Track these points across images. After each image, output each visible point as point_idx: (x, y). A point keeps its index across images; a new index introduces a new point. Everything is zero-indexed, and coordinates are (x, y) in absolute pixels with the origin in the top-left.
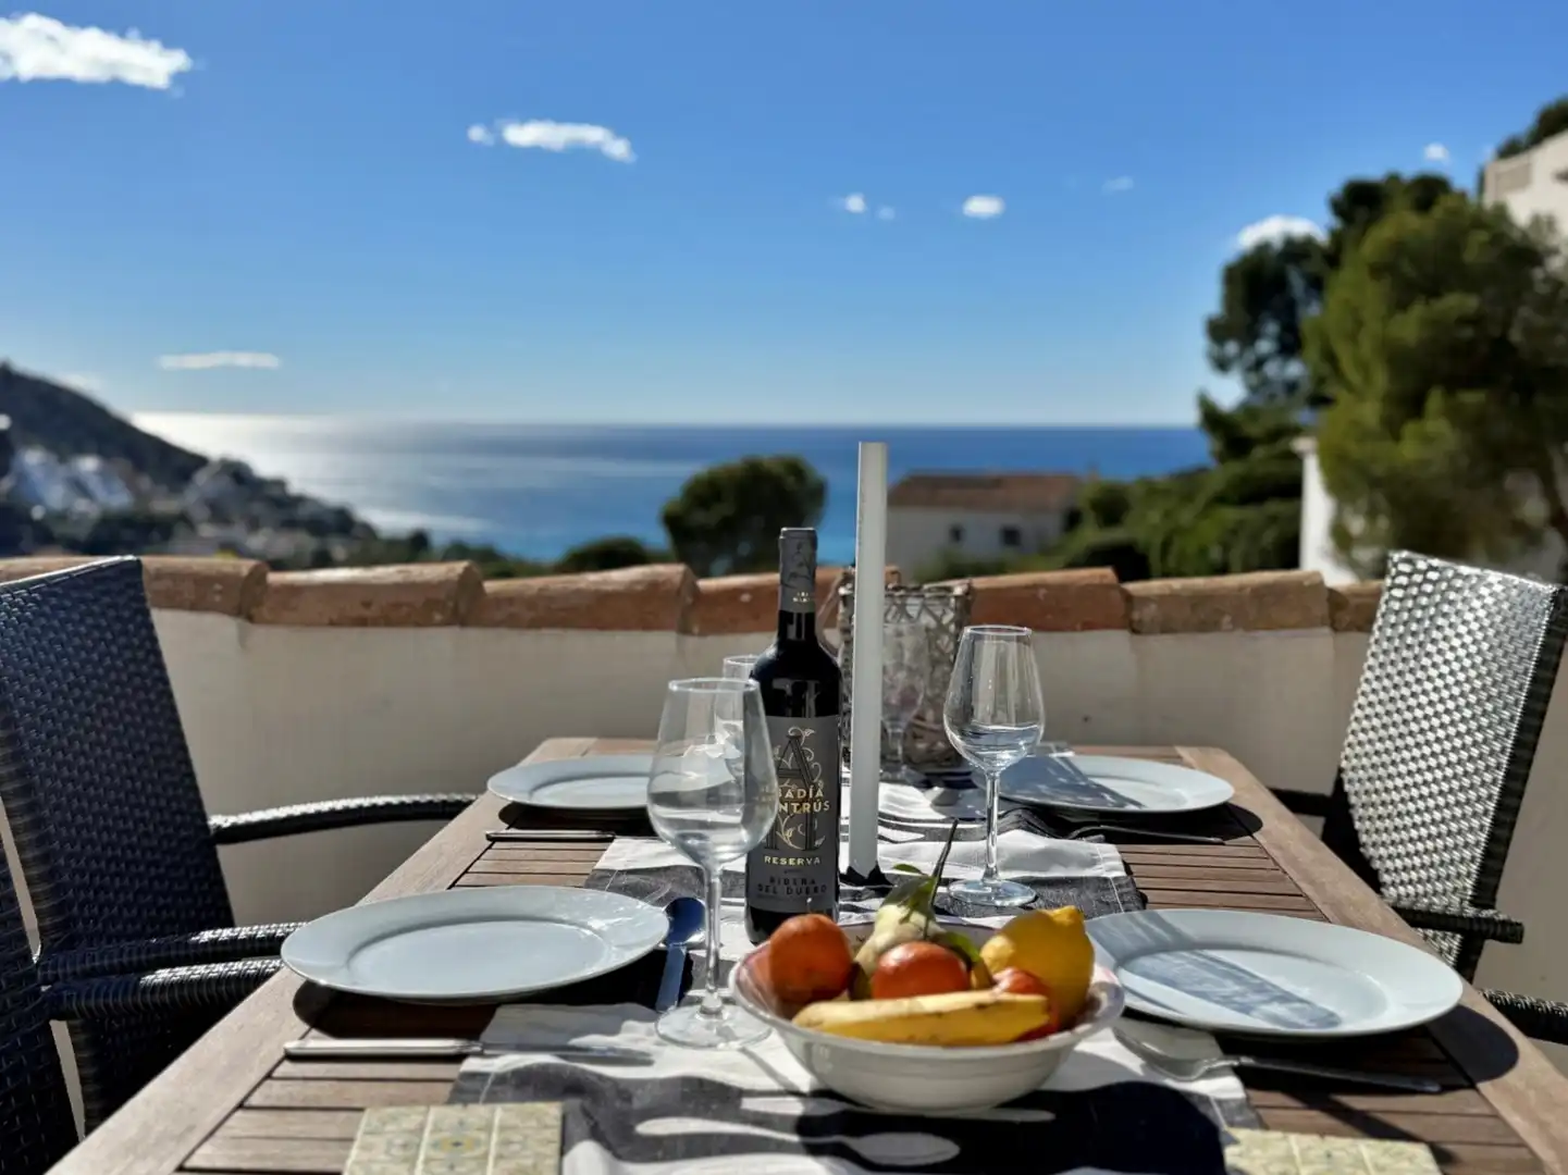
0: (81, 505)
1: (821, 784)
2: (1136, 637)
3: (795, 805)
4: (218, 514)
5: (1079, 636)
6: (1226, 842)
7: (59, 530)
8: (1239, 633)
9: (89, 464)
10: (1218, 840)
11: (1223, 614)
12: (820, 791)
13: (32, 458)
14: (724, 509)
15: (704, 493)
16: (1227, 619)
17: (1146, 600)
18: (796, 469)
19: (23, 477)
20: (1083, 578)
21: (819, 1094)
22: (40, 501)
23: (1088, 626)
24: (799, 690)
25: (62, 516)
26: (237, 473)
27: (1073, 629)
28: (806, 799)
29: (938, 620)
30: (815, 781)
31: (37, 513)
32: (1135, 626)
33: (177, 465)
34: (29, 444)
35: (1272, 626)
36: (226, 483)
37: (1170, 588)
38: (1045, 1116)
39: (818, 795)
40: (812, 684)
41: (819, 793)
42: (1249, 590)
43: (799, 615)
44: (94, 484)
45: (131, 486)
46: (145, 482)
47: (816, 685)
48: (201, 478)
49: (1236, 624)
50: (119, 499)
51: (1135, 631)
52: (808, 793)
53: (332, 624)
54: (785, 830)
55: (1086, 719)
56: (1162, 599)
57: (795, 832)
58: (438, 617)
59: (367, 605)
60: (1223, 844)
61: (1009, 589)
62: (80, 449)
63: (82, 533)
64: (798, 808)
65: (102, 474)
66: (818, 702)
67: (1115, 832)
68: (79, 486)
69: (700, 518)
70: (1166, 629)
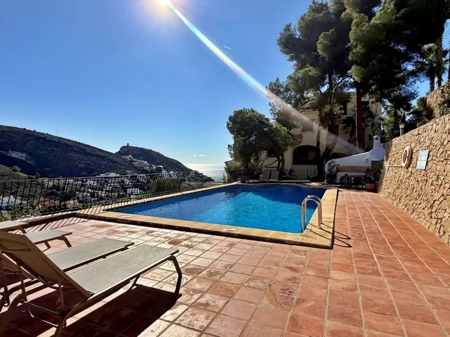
9: (172, 172)
13: (164, 171)
19: (162, 174)
26: (196, 172)
34: (165, 169)
36: (194, 174)
44: (172, 175)
48: (191, 173)
50: (175, 177)
68: (170, 176)
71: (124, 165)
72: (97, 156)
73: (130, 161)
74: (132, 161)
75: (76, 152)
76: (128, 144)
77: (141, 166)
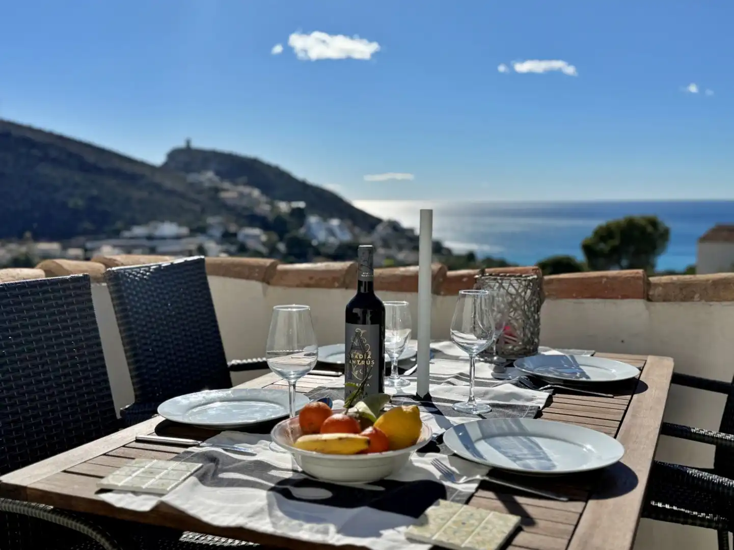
0: (332, 240)
1: (370, 353)
2: (649, 303)
3: (359, 361)
4: (386, 244)
5: (619, 301)
6: (615, 397)
7: (323, 250)
8: (703, 301)
9: (335, 222)
10: (611, 395)
11: (695, 293)
12: (369, 356)
13: (313, 220)
14: (616, 242)
15: (604, 234)
16: (697, 296)
17: (657, 285)
18: (653, 223)
19: (309, 228)
20: (626, 274)
21: (303, 472)
22: (315, 237)
23: (625, 297)
24: (364, 313)
25: (323, 244)
26: (394, 226)
27: (617, 298)
28: (363, 359)
29: (517, 291)
30: (367, 351)
31: (314, 243)
32: (650, 297)
33: (368, 222)
34: (313, 214)
35: (720, 299)
36: (390, 231)
37: (672, 279)
38: (381, 489)
39: (368, 358)
40: (369, 312)
41: (369, 357)
42: (711, 281)
43: (365, 282)
44: (338, 231)
45: (352, 231)
46: (357, 230)
47: (371, 312)
48: (380, 228)
49: (701, 299)
50: (346, 237)
51: (649, 300)
52: (364, 356)
53: (298, 286)
54: (355, 371)
55: (622, 341)
56: (665, 285)
57: (359, 372)
58: (336, 284)
59: (311, 278)
60: (613, 397)
61: (589, 278)
62: (332, 216)
63: (331, 251)
64: (360, 362)
65: (340, 226)
66: (371, 319)
67: (562, 389)
68: (331, 232)
69: (603, 247)
70: (665, 300)
71: (196, 202)
72: (116, 173)
73: (210, 189)
74: (217, 190)
75: (55, 161)
76: (188, 142)
77: (244, 203)
